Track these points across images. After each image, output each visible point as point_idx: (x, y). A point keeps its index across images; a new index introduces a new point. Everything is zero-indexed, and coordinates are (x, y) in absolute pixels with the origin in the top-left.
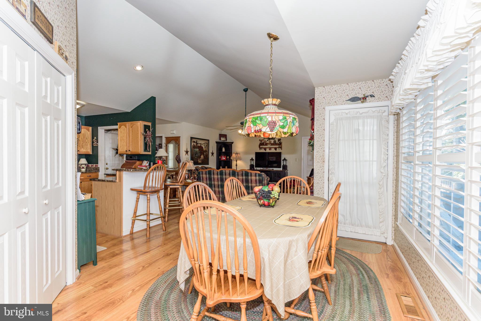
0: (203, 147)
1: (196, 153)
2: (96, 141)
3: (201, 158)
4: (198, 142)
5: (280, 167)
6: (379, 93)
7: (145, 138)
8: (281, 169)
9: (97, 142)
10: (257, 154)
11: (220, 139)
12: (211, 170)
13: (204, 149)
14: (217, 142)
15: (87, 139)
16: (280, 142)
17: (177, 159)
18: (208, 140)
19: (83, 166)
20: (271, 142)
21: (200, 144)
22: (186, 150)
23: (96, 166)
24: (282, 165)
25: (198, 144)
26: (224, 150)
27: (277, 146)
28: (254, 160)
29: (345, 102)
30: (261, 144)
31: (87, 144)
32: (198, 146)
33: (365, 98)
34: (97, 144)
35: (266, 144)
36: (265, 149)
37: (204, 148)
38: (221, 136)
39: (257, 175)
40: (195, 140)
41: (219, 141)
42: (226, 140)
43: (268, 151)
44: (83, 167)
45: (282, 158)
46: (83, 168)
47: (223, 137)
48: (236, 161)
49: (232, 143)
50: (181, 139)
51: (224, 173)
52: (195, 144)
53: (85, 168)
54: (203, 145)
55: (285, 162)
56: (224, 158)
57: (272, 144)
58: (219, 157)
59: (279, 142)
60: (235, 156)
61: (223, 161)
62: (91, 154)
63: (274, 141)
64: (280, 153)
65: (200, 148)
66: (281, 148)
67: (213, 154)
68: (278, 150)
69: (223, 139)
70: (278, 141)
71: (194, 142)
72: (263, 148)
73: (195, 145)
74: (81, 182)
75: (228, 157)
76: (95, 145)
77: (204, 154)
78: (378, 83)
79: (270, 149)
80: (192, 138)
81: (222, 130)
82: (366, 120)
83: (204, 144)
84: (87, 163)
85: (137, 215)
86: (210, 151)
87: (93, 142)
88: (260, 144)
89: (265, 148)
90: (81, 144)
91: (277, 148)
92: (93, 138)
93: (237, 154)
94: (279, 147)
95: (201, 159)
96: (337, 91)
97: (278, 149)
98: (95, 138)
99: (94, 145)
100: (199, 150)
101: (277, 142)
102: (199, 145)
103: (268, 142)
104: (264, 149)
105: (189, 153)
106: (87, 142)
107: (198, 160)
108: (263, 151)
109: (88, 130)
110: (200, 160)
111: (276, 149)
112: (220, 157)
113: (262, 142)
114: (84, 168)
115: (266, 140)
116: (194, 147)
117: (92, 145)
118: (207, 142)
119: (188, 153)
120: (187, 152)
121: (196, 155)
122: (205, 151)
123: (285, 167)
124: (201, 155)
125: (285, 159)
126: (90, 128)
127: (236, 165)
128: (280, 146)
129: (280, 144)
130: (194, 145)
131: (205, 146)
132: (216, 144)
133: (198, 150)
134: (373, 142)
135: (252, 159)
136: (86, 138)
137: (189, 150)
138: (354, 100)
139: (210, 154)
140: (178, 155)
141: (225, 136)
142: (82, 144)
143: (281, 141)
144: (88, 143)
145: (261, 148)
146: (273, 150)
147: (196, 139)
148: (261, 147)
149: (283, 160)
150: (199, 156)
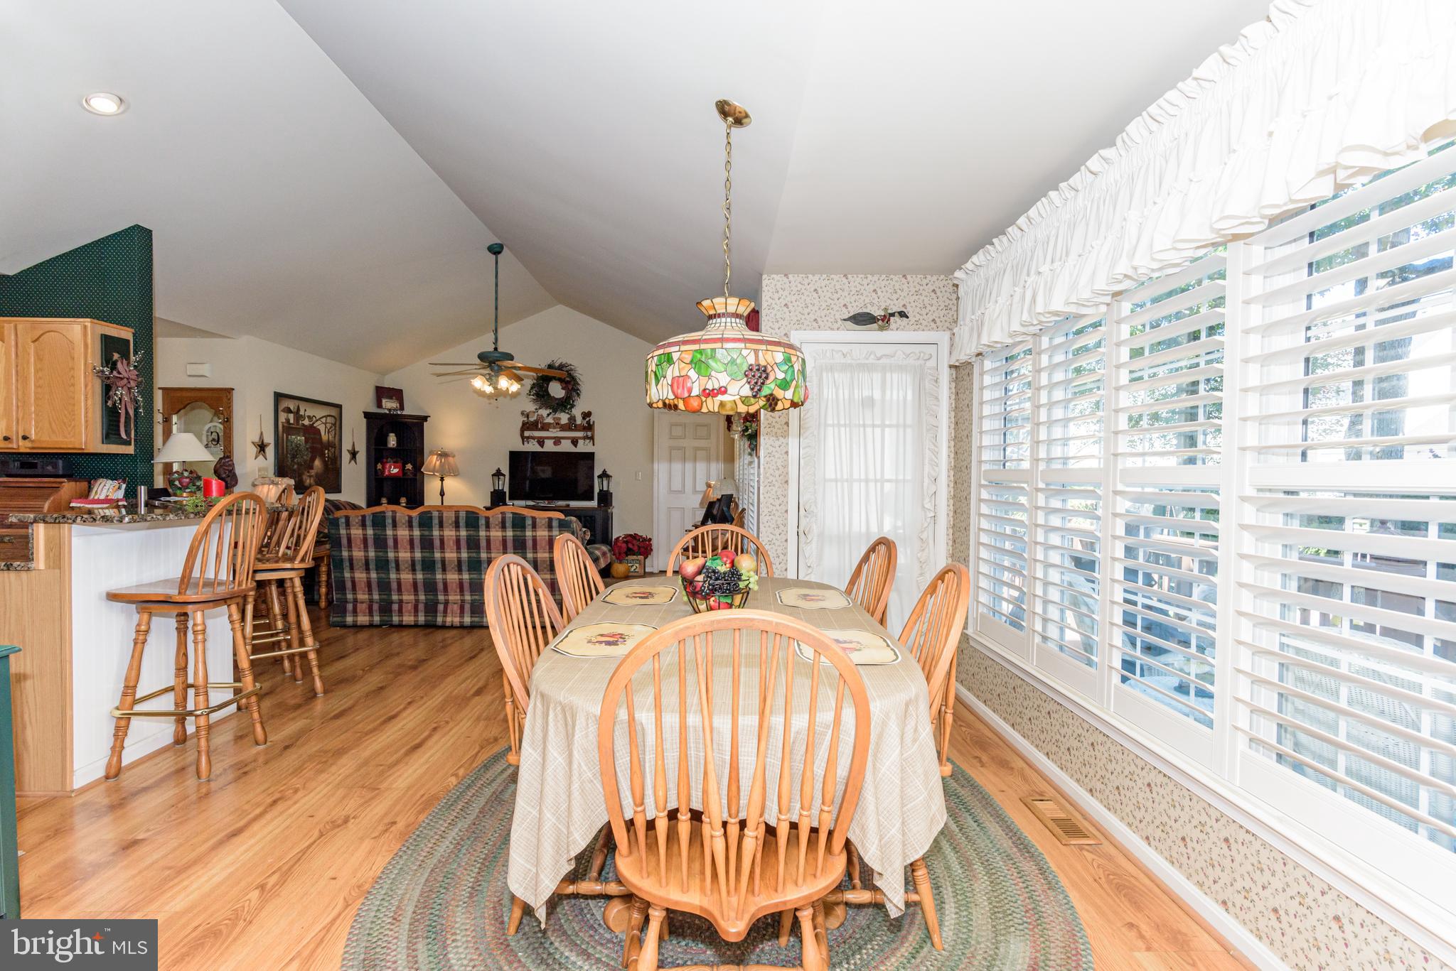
0: (322, 428)
1: (296, 452)
3: (312, 468)
4: (302, 413)
5: (592, 499)
6: (918, 310)
7: (107, 389)
8: (594, 504)
10: (515, 457)
11: (379, 405)
12: (384, 512)
13: (325, 437)
14: (367, 415)
16: (588, 422)
17: (221, 471)
18: (339, 407)
20: (560, 419)
21: (309, 417)
22: (257, 439)
24: (597, 490)
25: (303, 417)
26: (392, 441)
27: (580, 434)
28: (504, 475)
29: (840, 322)
30: (526, 426)
32: (303, 425)
33: (886, 319)
35: (545, 427)
36: (541, 442)
37: (323, 433)
38: (382, 393)
39: (555, 524)
40: (292, 405)
41: (373, 409)
42: (402, 408)
43: (549, 447)
45: (597, 472)
47: (391, 398)
48: (442, 479)
49: (425, 418)
50: (237, 398)
51: (436, 521)
52: (291, 417)
54: (319, 422)
55: (605, 483)
56: (396, 471)
57: (564, 428)
58: (376, 467)
59: (585, 422)
60: (438, 463)
61: (393, 478)
63: (569, 419)
64: (590, 457)
65: (311, 432)
66: (592, 438)
67: (354, 454)
68: (583, 447)
69: (389, 404)
70: (584, 418)
71: (288, 410)
72: (533, 438)
73: (292, 421)
75: (409, 466)
77: (322, 455)
78: (915, 284)
79: (557, 441)
80: (279, 397)
81: (384, 373)
82: (888, 375)
83: (324, 420)
85: (138, 696)
86: (346, 446)
88: (524, 424)
89: (541, 438)
91: (580, 438)
93: (444, 455)
94: (585, 438)
95: (313, 472)
96: (820, 290)
97: (581, 442)
100: (306, 441)
101: (579, 421)
102: (306, 422)
103: (550, 420)
104: (535, 442)
105: (270, 451)
107: (304, 477)
108: (533, 447)
110: (310, 476)
111: (575, 442)
112: (379, 466)
113: (532, 419)
115: (545, 415)
116: (289, 429)
118: (334, 412)
119: (267, 450)
120: (262, 447)
121: (294, 457)
122: (330, 445)
123: (605, 498)
124: (313, 460)
125: (605, 475)
127: (442, 494)
128: (589, 434)
129: (589, 427)
130: (288, 421)
131: (328, 426)
132: (365, 420)
133: (300, 439)
134: (905, 431)
135: (498, 474)
137: (269, 438)
138: (863, 319)
139: (346, 457)
140: (224, 458)
141: (397, 394)
143: (592, 419)
145: (528, 438)
146: (566, 447)
147: (297, 402)
148: (527, 434)
149: (599, 477)
150: (305, 462)
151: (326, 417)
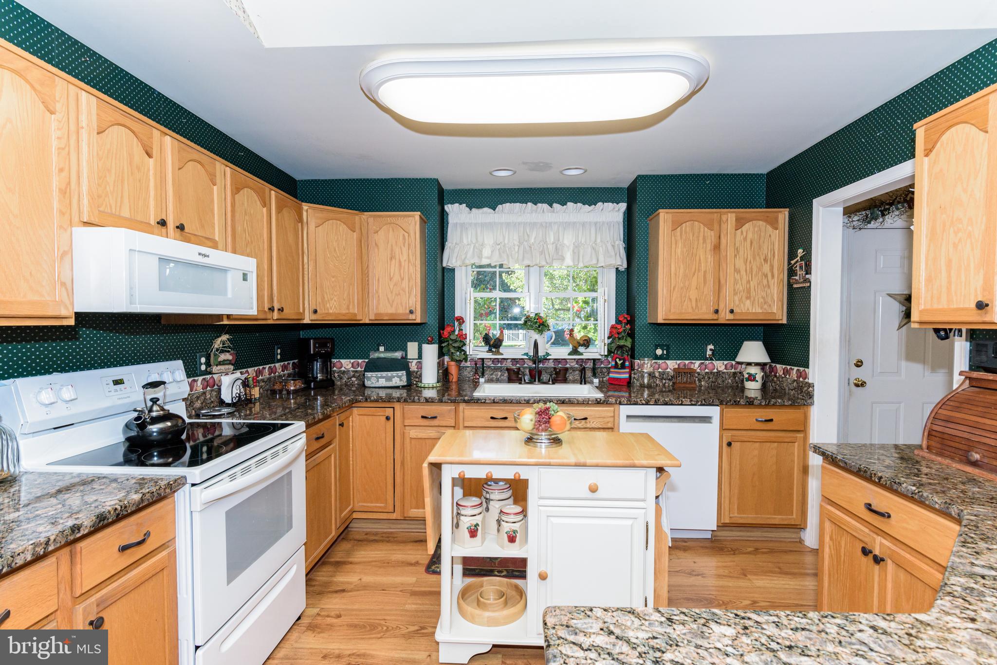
2: (801, 267)
9: (808, 271)
15: (765, 260)
19: (753, 370)
23: (800, 374)
31: (765, 282)
34: (807, 276)
44: (750, 375)
46: (751, 378)
53: (759, 377)
62: (785, 321)
74: (729, 444)
76: (797, 282)
84: (765, 359)
87: (791, 272)
90: (744, 282)
92: (792, 255)
98: (800, 251)
99: (795, 286)
106: (766, 276)
109: (774, 224)
114: (754, 380)
117: (790, 285)
126: (783, 215)
136: (763, 257)
142: (748, 282)
144: (773, 276)
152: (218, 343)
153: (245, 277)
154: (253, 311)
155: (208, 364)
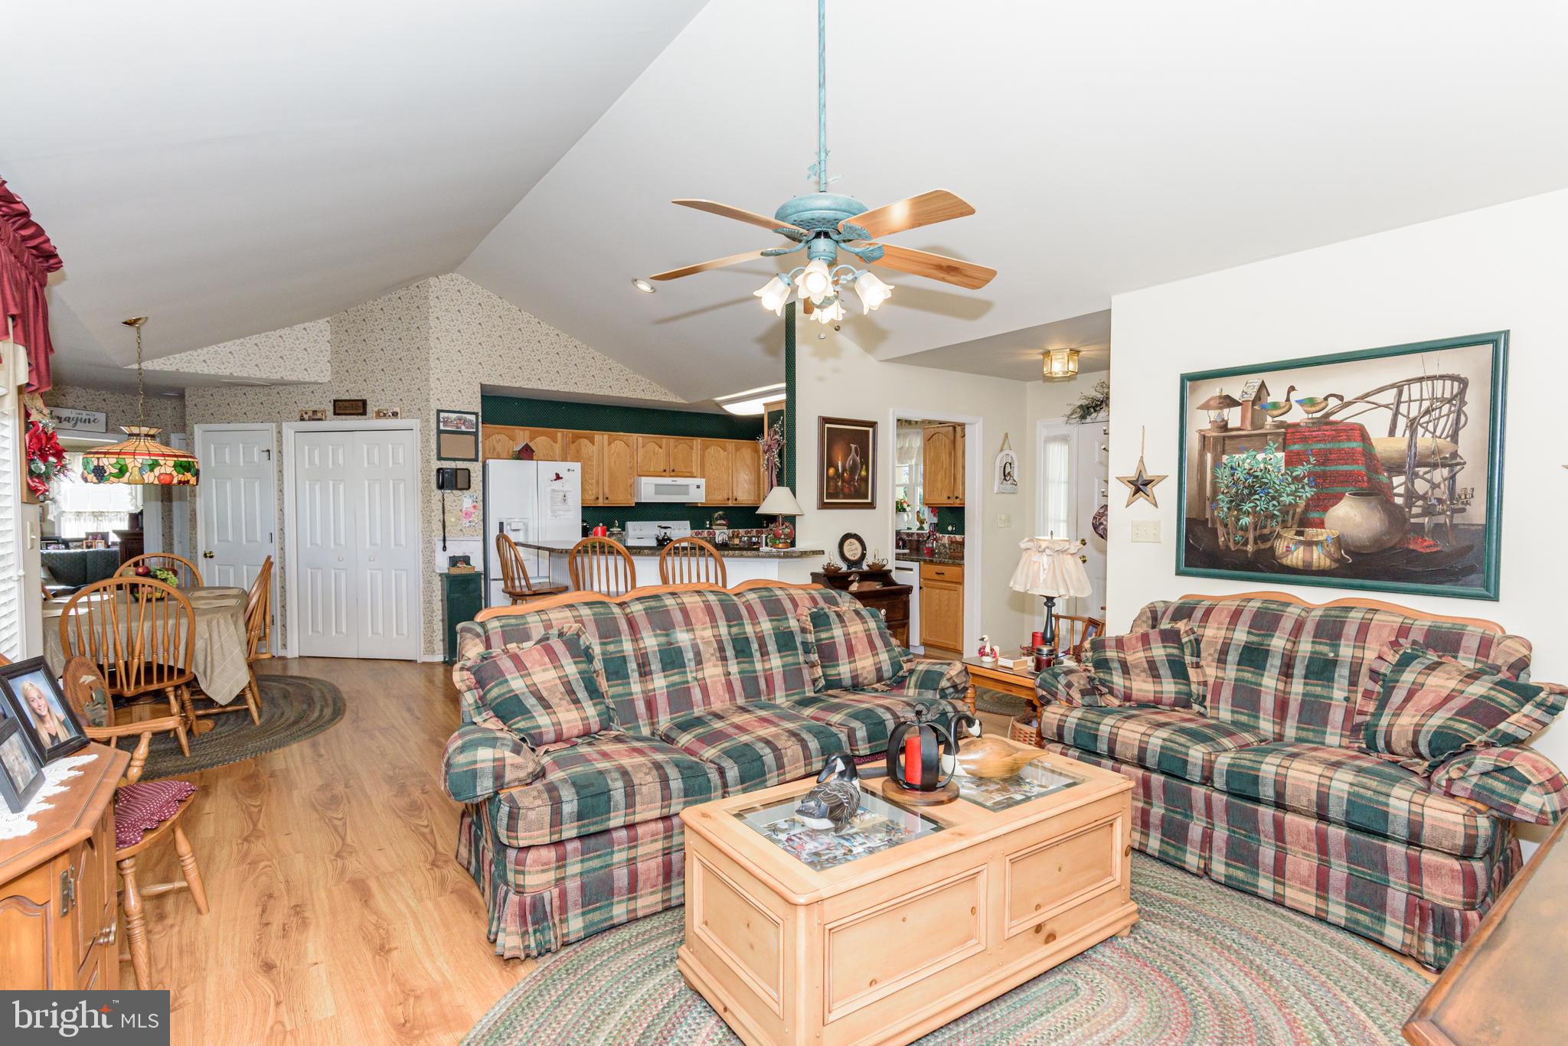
0: (1376, 425)
1: (1255, 484)
4: (1275, 398)
13: (1386, 442)
21: (1309, 403)
32: (1282, 425)
40: (1235, 388)
54: (1360, 406)
73: (1234, 424)
83: (1389, 397)
95: (1321, 535)
100: (1291, 461)
102: (1297, 416)
105: (1166, 492)
107: (1280, 546)
116: (1223, 440)
118: (1473, 364)
119: (1157, 490)
120: (1140, 486)
121: (1237, 502)
124: (1324, 501)
130: (1223, 424)
133: (1272, 458)
137: (1164, 465)
147: (1255, 380)
150: (1286, 510)
151: (1399, 387)
152: (716, 515)
153: (698, 487)
154: (704, 501)
155: (711, 524)
